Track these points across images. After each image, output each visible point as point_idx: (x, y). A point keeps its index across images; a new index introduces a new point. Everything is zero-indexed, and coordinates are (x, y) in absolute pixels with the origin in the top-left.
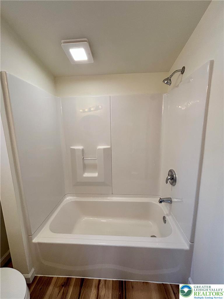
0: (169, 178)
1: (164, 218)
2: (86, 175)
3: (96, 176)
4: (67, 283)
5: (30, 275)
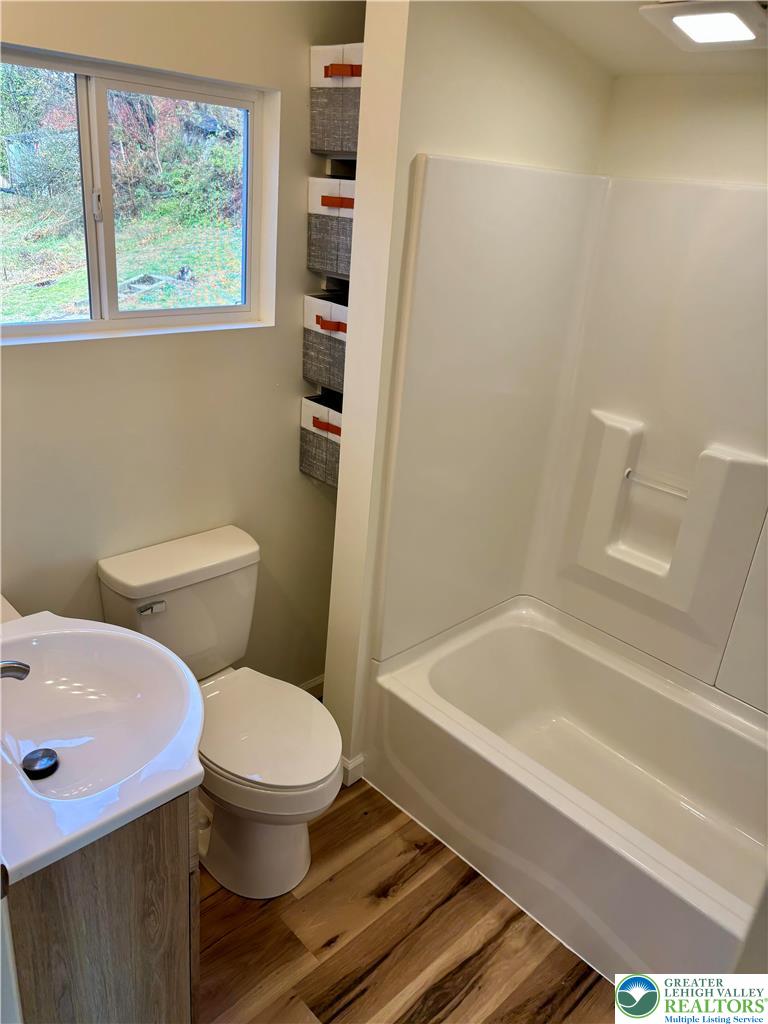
3: (661, 573)
4: (430, 848)
5: (351, 764)
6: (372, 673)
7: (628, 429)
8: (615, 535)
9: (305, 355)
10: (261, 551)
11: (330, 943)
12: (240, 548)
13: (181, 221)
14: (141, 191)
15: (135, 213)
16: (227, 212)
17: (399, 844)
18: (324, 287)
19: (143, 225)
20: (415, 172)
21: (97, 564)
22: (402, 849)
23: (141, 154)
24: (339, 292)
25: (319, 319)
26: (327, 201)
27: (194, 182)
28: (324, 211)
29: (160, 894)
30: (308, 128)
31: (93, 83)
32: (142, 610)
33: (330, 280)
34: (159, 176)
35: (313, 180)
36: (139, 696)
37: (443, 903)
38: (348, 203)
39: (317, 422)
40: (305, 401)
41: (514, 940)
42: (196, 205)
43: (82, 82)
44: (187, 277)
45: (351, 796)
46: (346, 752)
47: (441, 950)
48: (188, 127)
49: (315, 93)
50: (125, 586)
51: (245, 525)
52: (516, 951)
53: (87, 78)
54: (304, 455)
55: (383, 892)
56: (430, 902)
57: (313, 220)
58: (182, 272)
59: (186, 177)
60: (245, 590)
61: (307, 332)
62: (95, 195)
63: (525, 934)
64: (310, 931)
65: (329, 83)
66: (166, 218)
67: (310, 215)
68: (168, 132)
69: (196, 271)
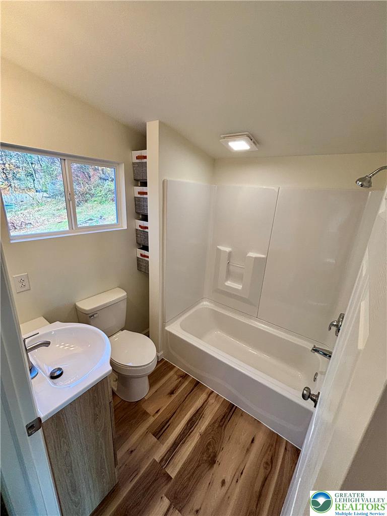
0: (335, 324)
1: (316, 374)
2: (229, 283)
3: (240, 288)
4: (185, 377)
5: (159, 355)
6: (163, 326)
7: (227, 250)
8: (227, 279)
9: (137, 236)
10: (127, 295)
11: (157, 412)
12: (121, 294)
13: (100, 203)
14: (88, 195)
15: (86, 201)
16: (113, 200)
17: (176, 377)
18: (141, 217)
19: (89, 205)
20: (164, 184)
21: (75, 304)
22: (176, 378)
23: (87, 186)
24: (145, 218)
25: (140, 226)
26: (139, 193)
27: (103, 193)
28: (139, 196)
29: (100, 412)
30: (133, 173)
31: (66, 161)
32: (90, 317)
33: (142, 215)
34: (93, 192)
35: (135, 187)
36: (89, 346)
37: (190, 392)
38: (146, 193)
39: (141, 255)
40: (138, 249)
41: (212, 400)
42: (104, 199)
43: (63, 161)
44: (102, 218)
45: (160, 364)
46: (158, 351)
47: (191, 407)
48: (100, 178)
49: (133, 164)
50: (84, 310)
51: (121, 287)
52: (213, 403)
53: (64, 160)
54: (138, 265)
55: (172, 393)
56: (186, 393)
57: (136, 199)
58: (101, 217)
59: (101, 191)
60: (123, 306)
61: (137, 230)
62: (69, 194)
63: (215, 397)
64: (151, 409)
65: (138, 161)
66: (96, 202)
67: (135, 197)
68: (95, 180)
69: (105, 216)
